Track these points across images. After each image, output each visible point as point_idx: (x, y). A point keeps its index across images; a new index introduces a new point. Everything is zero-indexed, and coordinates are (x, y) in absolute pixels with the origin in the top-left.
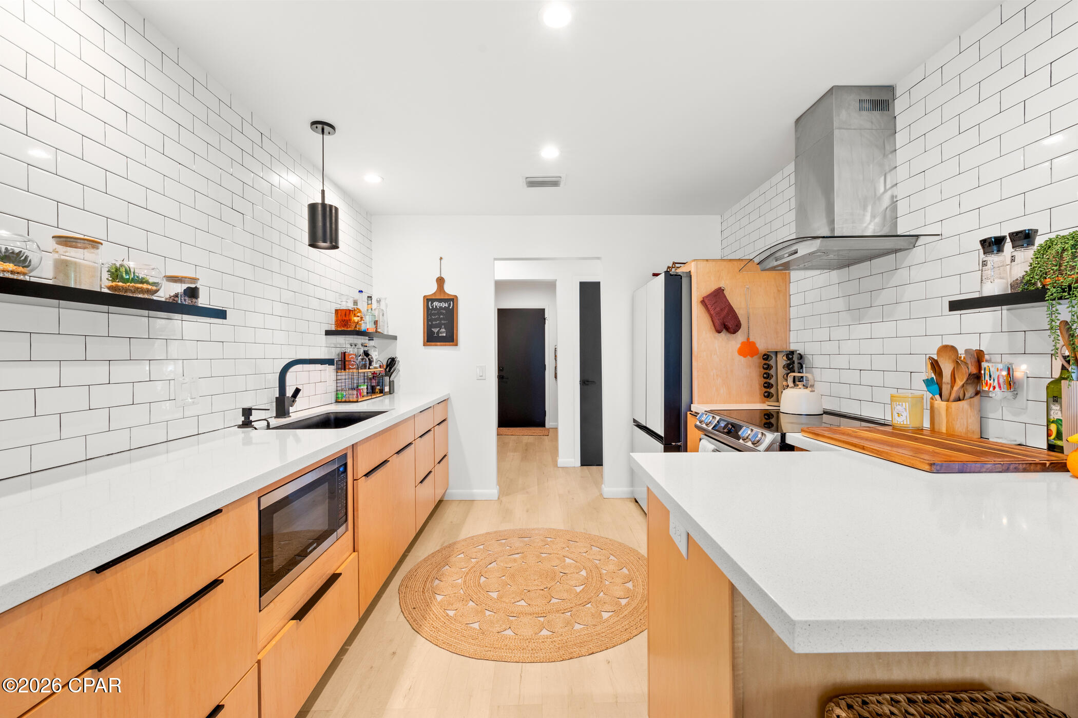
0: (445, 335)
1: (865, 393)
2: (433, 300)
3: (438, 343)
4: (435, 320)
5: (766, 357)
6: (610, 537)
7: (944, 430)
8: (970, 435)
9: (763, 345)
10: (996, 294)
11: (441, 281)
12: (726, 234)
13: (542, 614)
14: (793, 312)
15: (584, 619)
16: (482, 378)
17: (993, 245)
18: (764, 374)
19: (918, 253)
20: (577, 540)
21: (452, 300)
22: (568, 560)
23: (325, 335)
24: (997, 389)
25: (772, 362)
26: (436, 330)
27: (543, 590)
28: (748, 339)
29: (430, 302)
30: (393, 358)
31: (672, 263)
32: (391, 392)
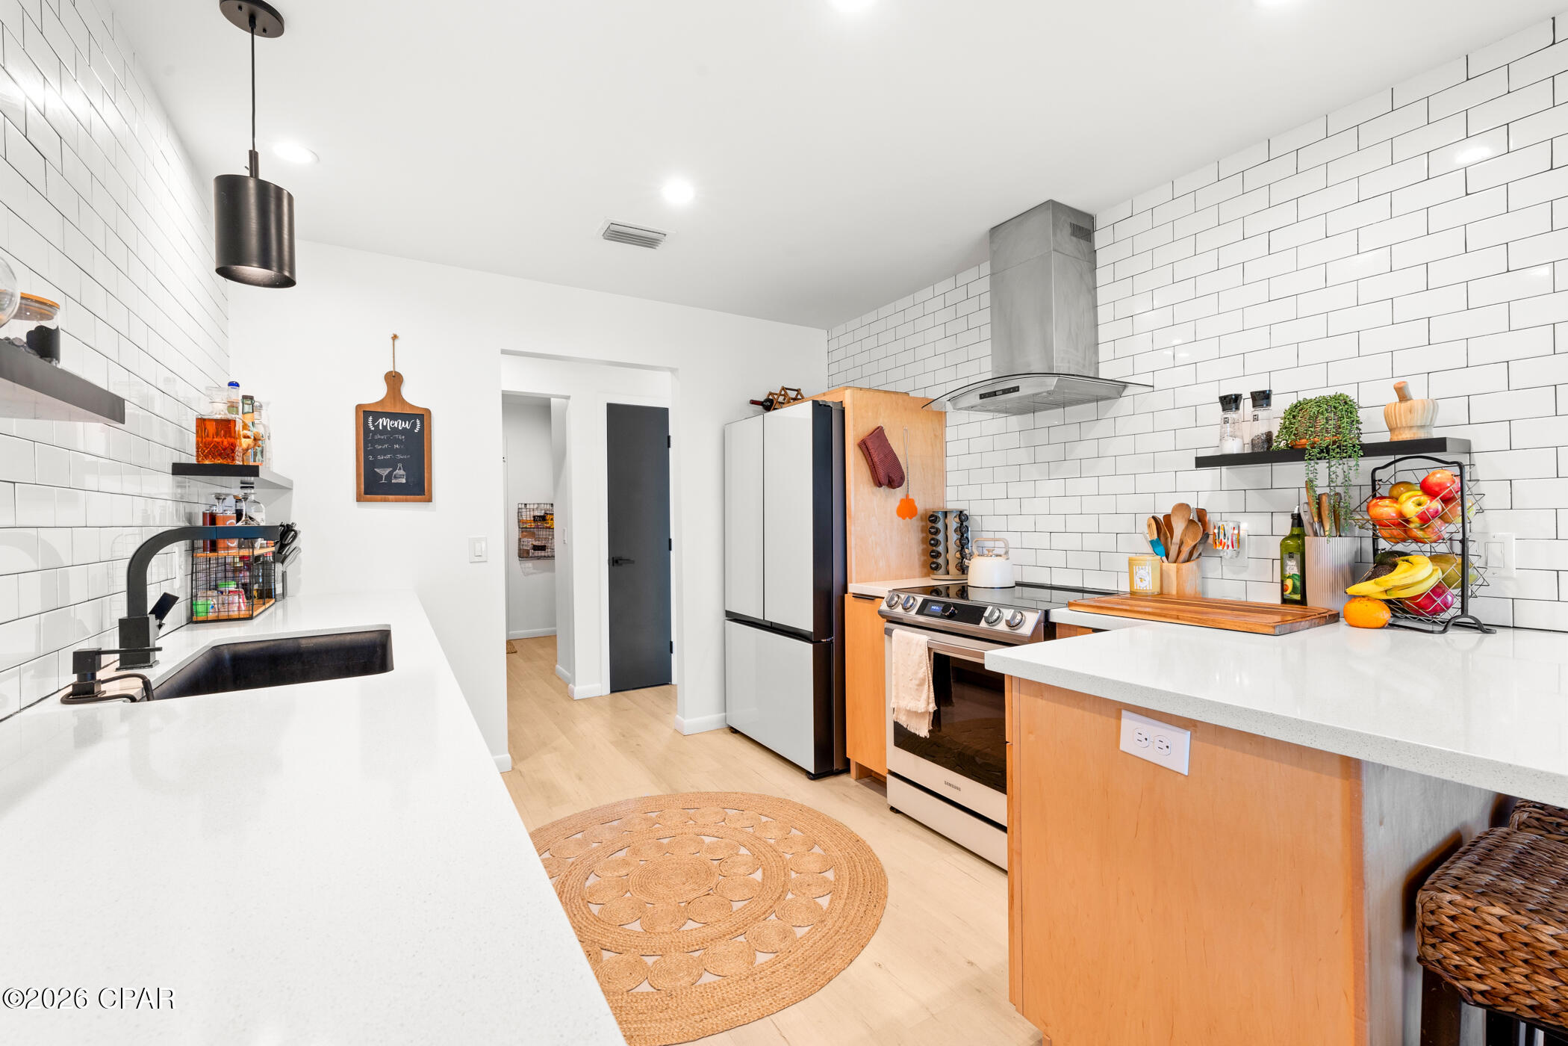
0: (404, 481)
1: (1058, 559)
2: (377, 415)
3: (391, 497)
4: (384, 452)
5: (933, 518)
6: (739, 790)
7: (1174, 592)
8: (1197, 596)
9: (923, 503)
10: (1235, 452)
11: (394, 380)
12: (837, 355)
13: (736, 931)
14: (950, 463)
15: (801, 918)
16: (480, 559)
17: (1230, 402)
18: (931, 540)
19: (1124, 404)
20: (697, 806)
21: (421, 417)
22: (707, 840)
23: (173, 474)
24: (1230, 547)
25: (940, 525)
26: (384, 472)
27: (708, 894)
28: (907, 496)
29: (371, 418)
30: (288, 525)
31: (780, 388)
32: (284, 595)
